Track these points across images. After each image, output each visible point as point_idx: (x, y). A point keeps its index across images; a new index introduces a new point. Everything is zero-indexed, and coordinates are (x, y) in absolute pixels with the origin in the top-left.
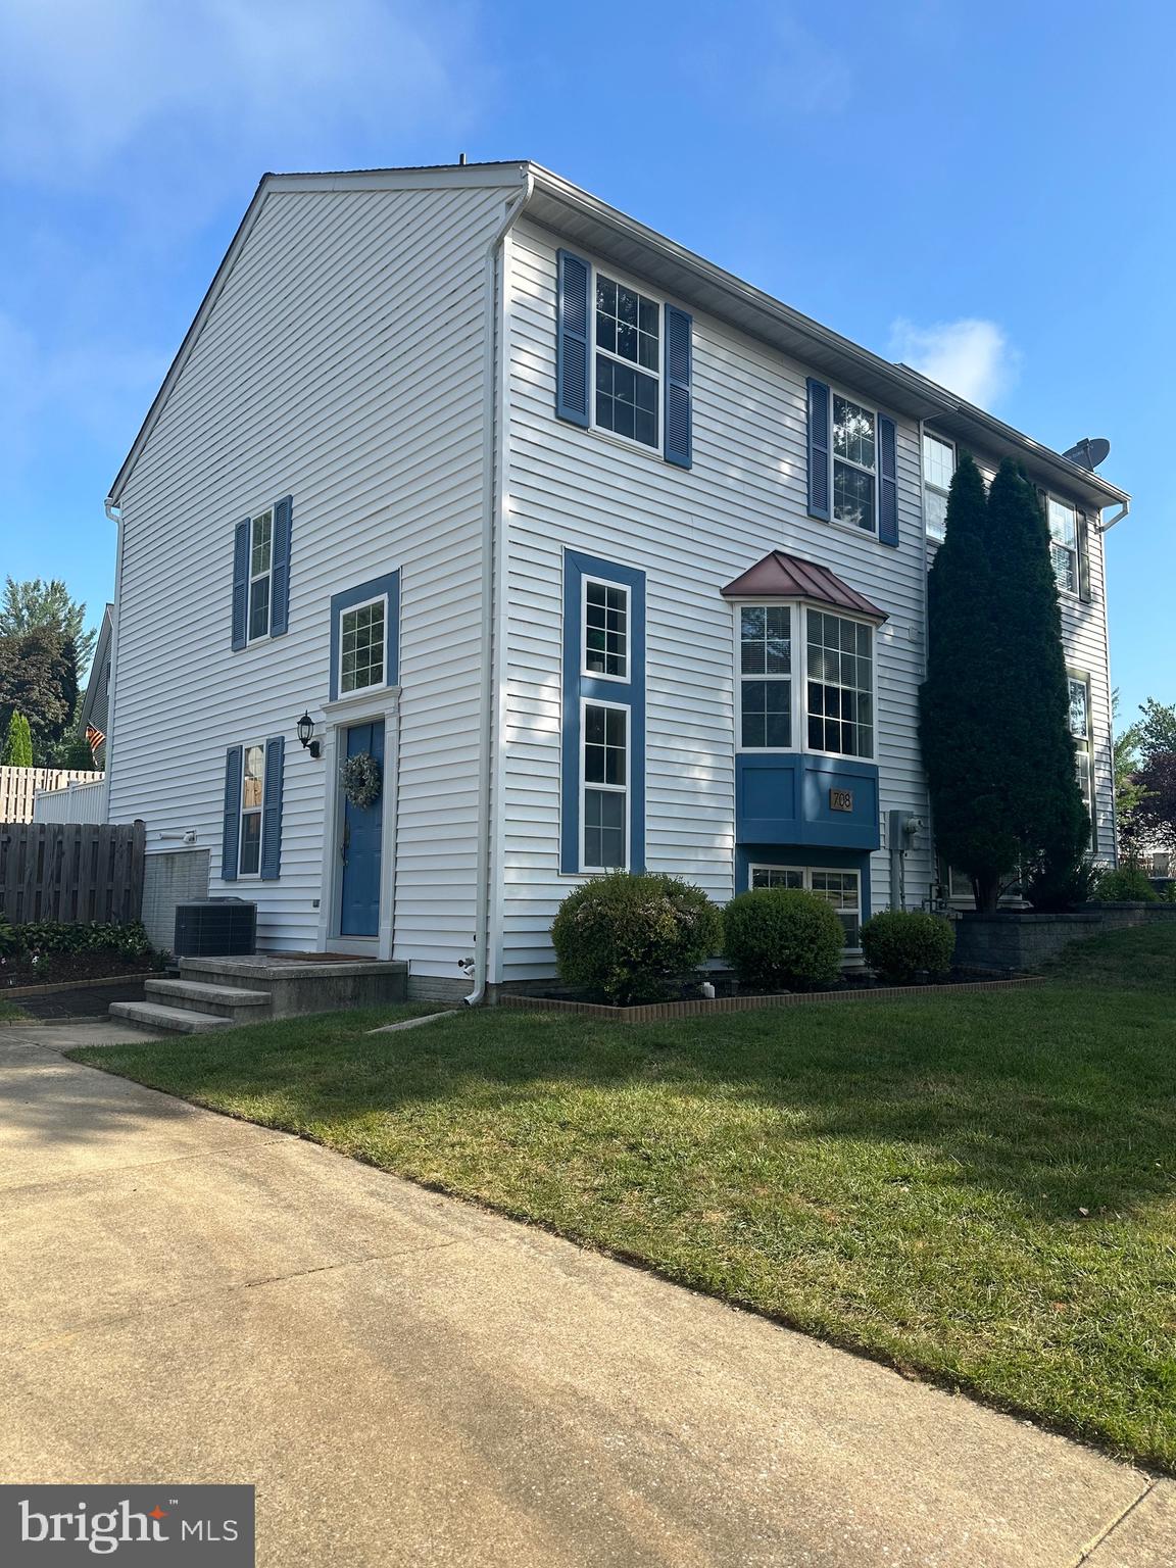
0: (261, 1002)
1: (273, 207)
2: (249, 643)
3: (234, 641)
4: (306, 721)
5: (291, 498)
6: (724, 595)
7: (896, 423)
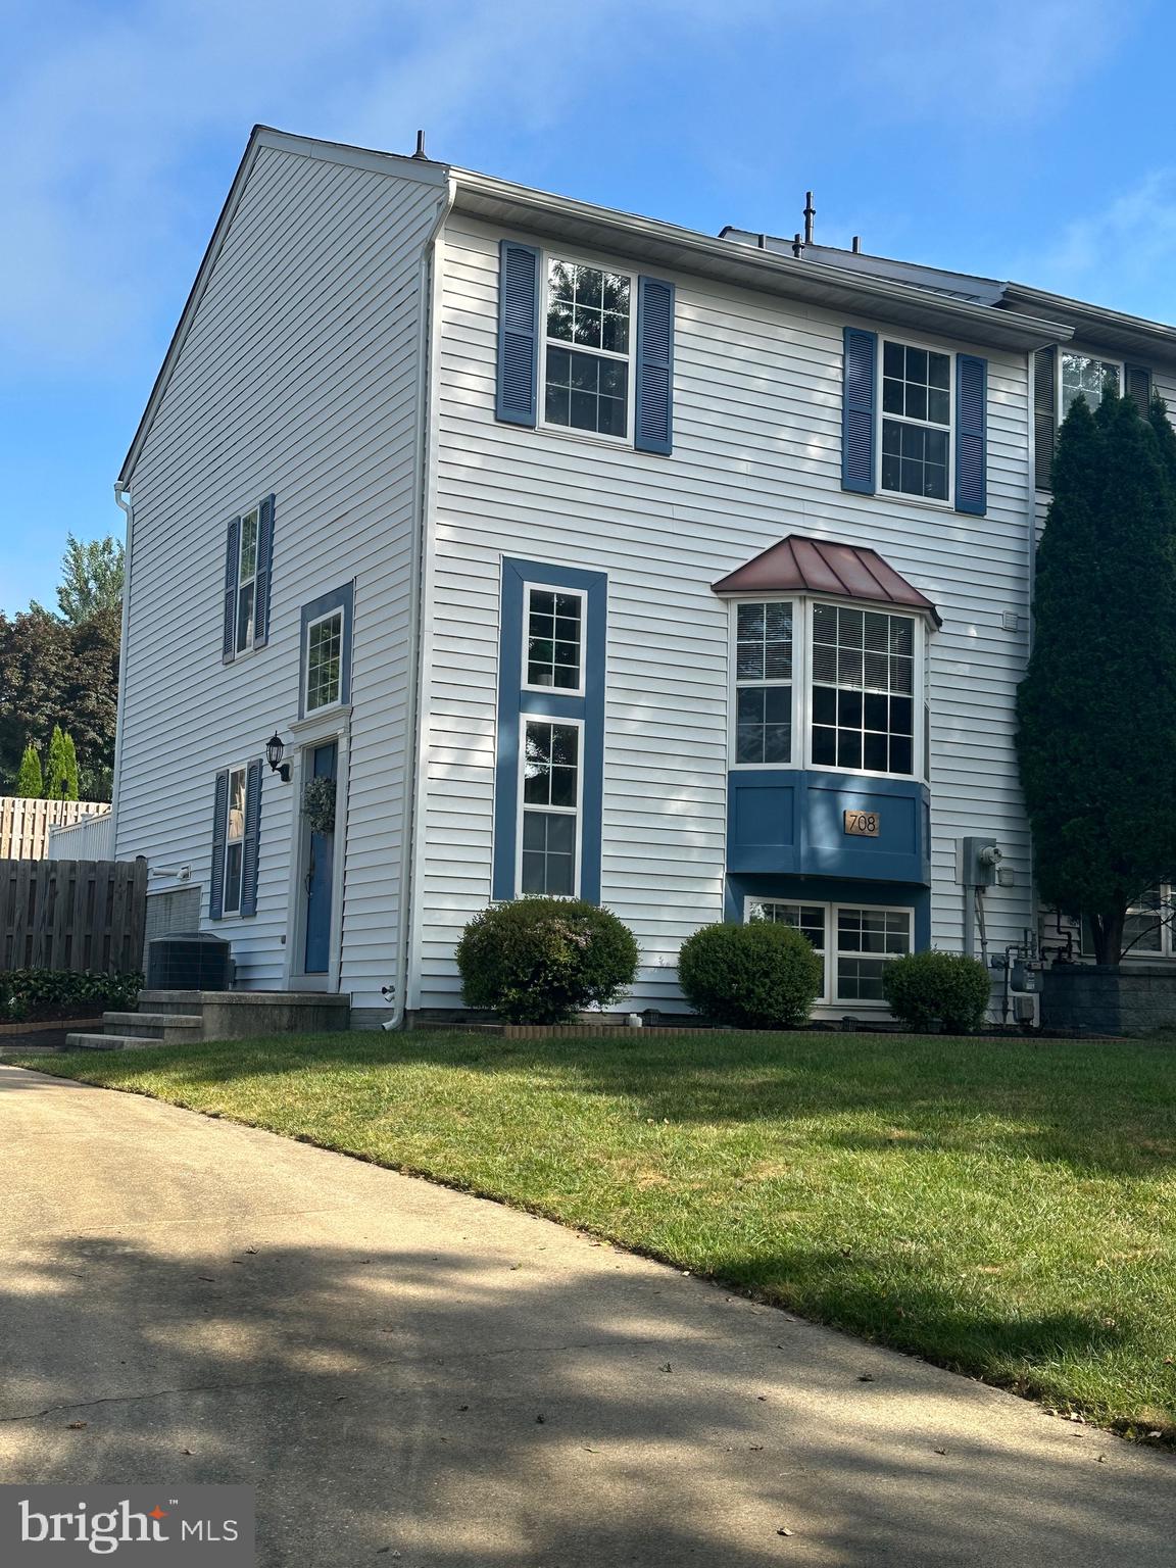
0: (192, 1025)
1: (265, 161)
2: (237, 655)
3: (225, 653)
4: (275, 742)
5: (273, 497)
6: (716, 591)
7: (986, 362)
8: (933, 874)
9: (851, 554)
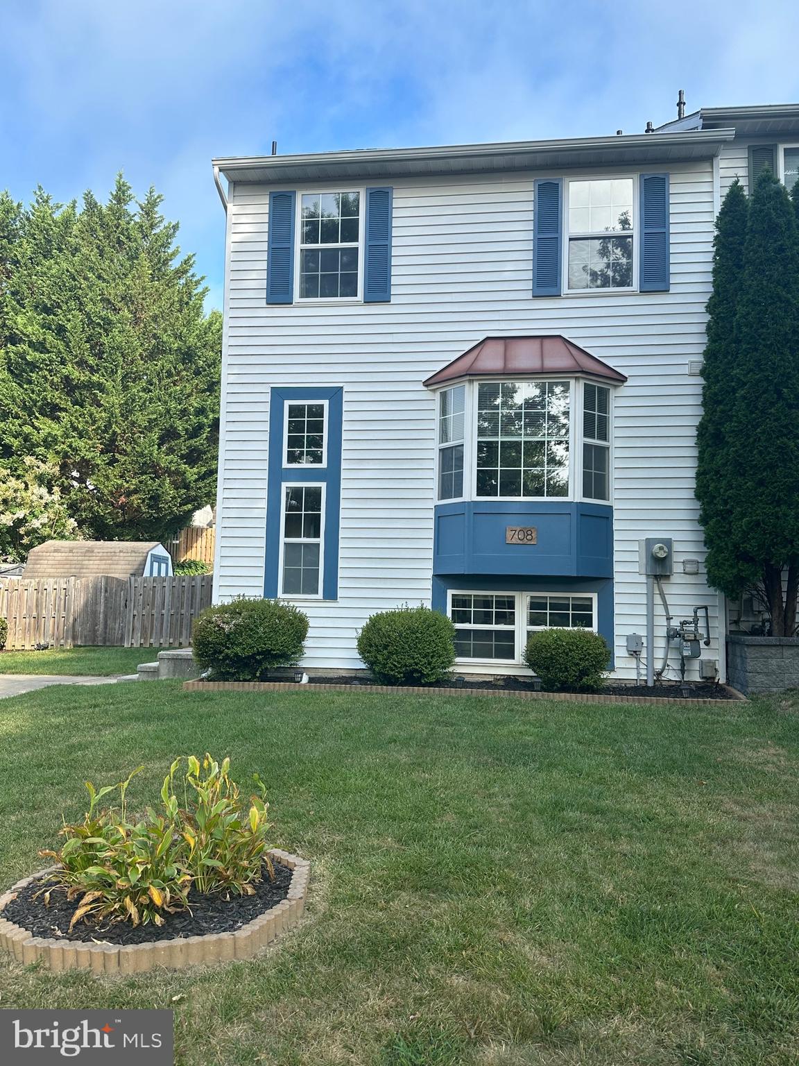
6: (427, 386)
7: (667, 175)
8: (616, 568)
9: (538, 342)
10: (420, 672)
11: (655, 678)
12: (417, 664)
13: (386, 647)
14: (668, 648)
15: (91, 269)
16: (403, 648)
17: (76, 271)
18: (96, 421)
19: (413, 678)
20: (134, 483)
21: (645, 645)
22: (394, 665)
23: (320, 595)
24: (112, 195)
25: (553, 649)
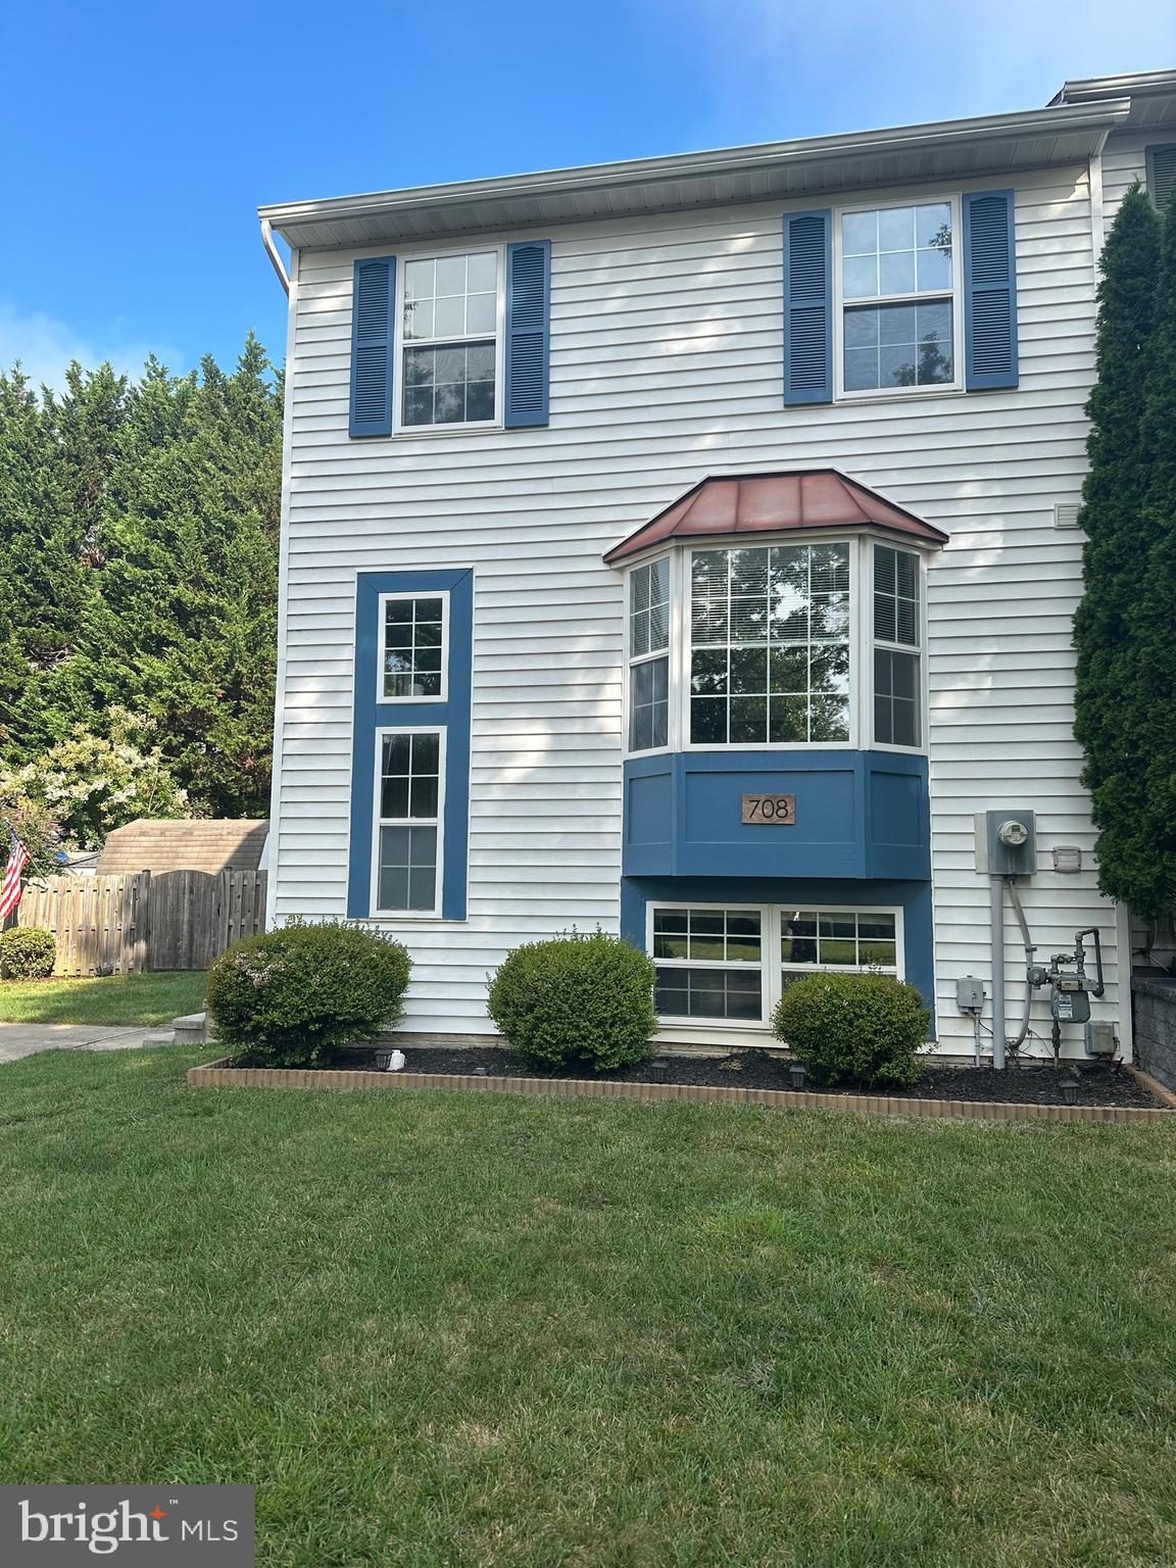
6: (609, 562)
7: (1011, 192)
8: (936, 862)
9: (793, 482)
10: (591, 1051)
11: (1007, 1054)
12: (584, 1038)
13: (530, 1008)
14: (1030, 1002)
15: (211, 458)
16: (559, 1010)
17: (192, 460)
18: (215, 657)
19: (578, 1063)
20: (264, 739)
21: (989, 996)
22: (545, 1040)
23: (438, 912)
24: (241, 360)
25: (827, 1013)
